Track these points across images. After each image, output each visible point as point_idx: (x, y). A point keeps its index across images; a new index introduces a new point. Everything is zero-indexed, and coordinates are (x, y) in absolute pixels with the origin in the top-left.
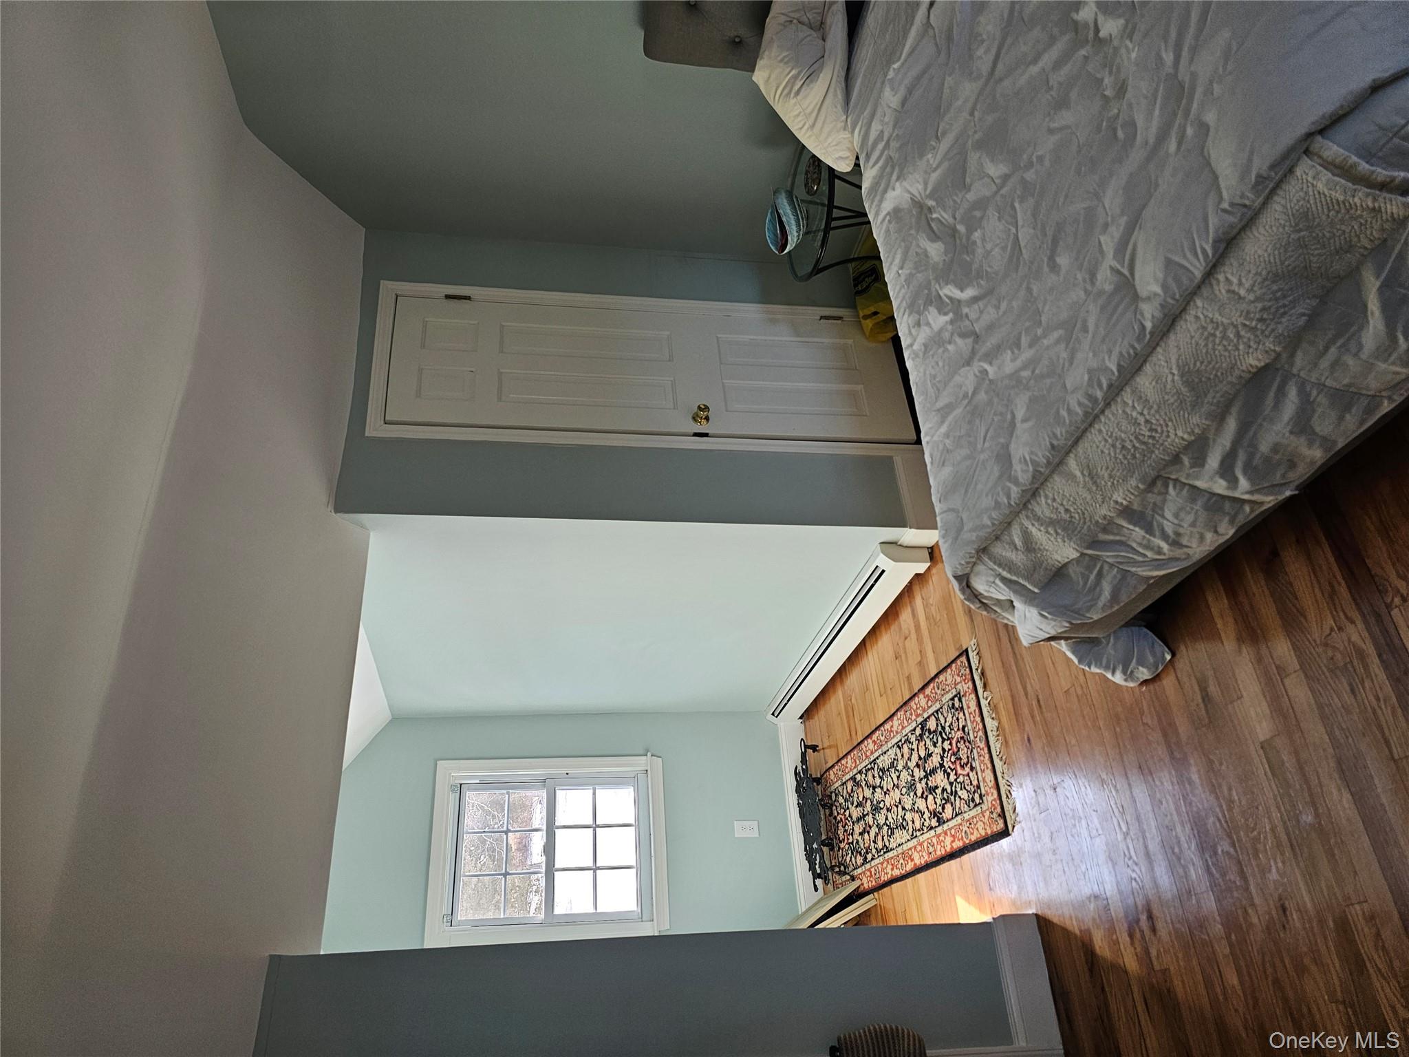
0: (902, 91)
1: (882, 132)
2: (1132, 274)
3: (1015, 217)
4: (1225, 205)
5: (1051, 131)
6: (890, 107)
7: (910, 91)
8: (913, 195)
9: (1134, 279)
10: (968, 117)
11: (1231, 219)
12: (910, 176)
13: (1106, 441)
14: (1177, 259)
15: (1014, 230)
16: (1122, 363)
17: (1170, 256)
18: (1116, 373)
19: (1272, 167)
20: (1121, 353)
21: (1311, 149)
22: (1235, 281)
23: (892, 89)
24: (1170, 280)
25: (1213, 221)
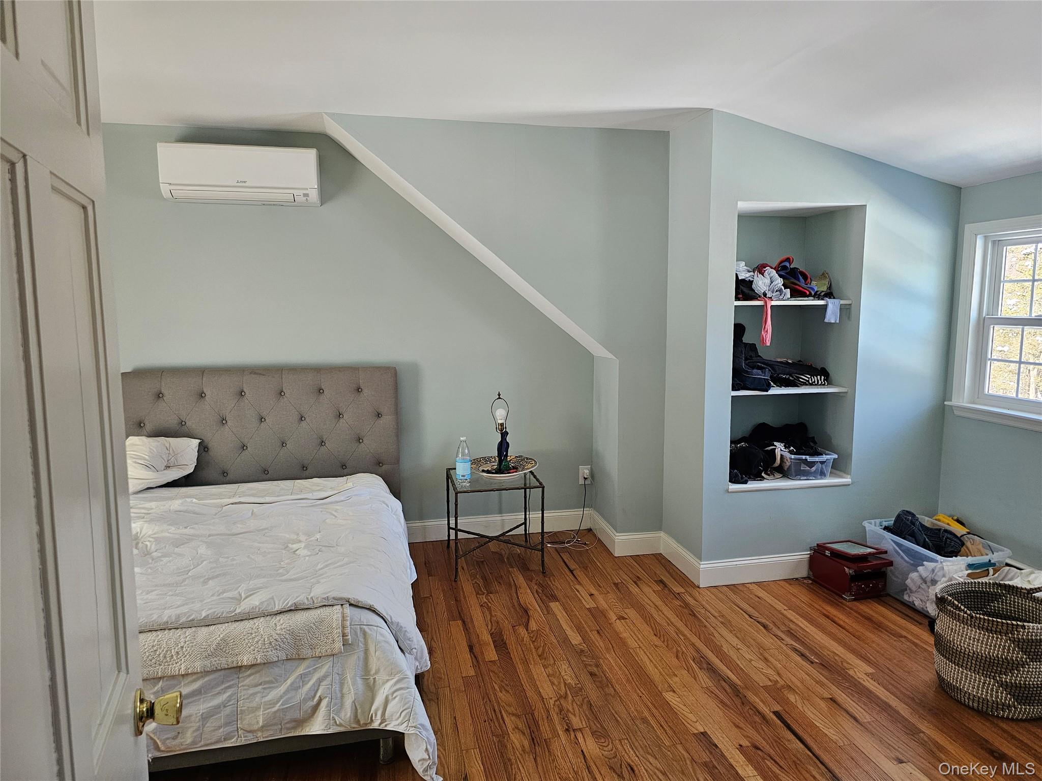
0: (182, 508)
1: (152, 509)
2: (245, 599)
3: (198, 565)
4: (309, 597)
5: (248, 557)
6: (170, 506)
7: (186, 511)
8: (141, 533)
9: (243, 600)
10: (208, 535)
11: (306, 601)
12: (154, 525)
13: (154, 641)
14: (275, 599)
15: (192, 567)
16: (210, 616)
17: (275, 597)
18: (202, 617)
19: (334, 598)
20: (215, 612)
21: (344, 606)
22: (281, 622)
23: (182, 503)
24: (266, 603)
25: (301, 598)
